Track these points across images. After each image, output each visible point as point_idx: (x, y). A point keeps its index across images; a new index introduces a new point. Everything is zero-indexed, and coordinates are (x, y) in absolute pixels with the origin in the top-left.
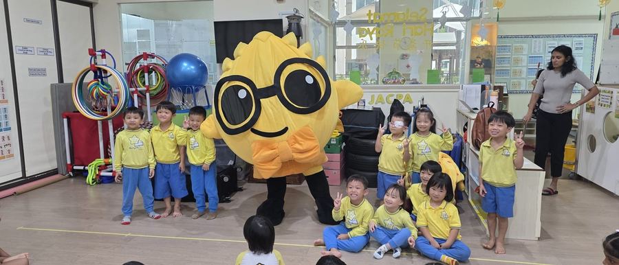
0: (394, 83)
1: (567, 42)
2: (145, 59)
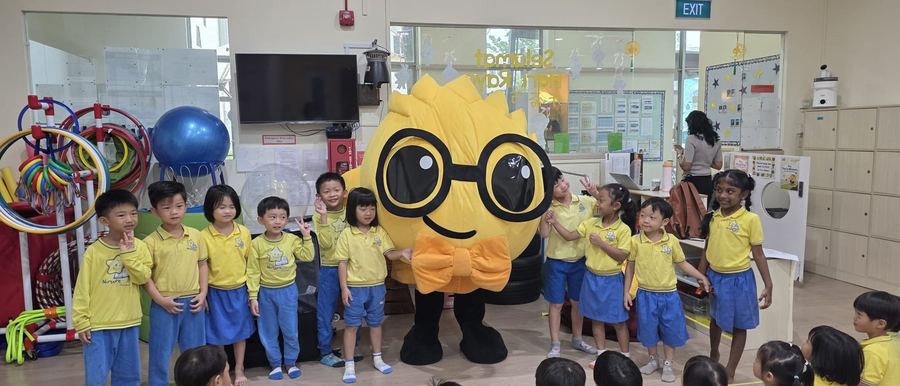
1: (636, 100)
2: (98, 116)
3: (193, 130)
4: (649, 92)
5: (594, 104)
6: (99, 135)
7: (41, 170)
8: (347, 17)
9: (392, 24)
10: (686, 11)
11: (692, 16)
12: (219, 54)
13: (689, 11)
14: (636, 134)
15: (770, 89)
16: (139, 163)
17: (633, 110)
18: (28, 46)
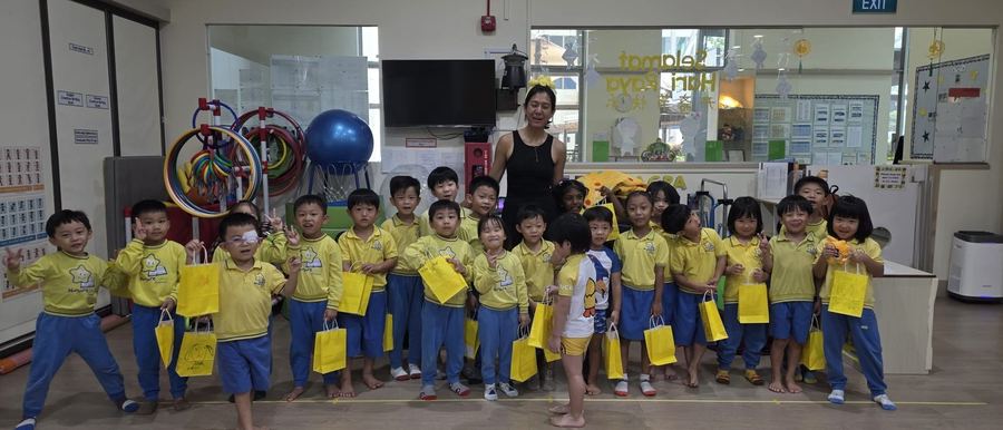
0: (659, 159)
1: (840, 106)
2: (262, 118)
3: (340, 131)
4: (858, 97)
5: (788, 110)
6: (263, 135)
7: (207, 163)
8: (487, 22)
9: (533, 28)
10: (866, 5)
11: (873, 11)
12: (369, 60)
13: (869, 5)
14: (841, 145)
15: (974, 92)
16: (295, 163)
17: (838, 117)
18: (209, 55)
